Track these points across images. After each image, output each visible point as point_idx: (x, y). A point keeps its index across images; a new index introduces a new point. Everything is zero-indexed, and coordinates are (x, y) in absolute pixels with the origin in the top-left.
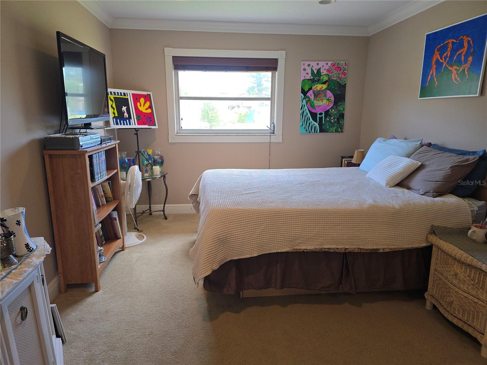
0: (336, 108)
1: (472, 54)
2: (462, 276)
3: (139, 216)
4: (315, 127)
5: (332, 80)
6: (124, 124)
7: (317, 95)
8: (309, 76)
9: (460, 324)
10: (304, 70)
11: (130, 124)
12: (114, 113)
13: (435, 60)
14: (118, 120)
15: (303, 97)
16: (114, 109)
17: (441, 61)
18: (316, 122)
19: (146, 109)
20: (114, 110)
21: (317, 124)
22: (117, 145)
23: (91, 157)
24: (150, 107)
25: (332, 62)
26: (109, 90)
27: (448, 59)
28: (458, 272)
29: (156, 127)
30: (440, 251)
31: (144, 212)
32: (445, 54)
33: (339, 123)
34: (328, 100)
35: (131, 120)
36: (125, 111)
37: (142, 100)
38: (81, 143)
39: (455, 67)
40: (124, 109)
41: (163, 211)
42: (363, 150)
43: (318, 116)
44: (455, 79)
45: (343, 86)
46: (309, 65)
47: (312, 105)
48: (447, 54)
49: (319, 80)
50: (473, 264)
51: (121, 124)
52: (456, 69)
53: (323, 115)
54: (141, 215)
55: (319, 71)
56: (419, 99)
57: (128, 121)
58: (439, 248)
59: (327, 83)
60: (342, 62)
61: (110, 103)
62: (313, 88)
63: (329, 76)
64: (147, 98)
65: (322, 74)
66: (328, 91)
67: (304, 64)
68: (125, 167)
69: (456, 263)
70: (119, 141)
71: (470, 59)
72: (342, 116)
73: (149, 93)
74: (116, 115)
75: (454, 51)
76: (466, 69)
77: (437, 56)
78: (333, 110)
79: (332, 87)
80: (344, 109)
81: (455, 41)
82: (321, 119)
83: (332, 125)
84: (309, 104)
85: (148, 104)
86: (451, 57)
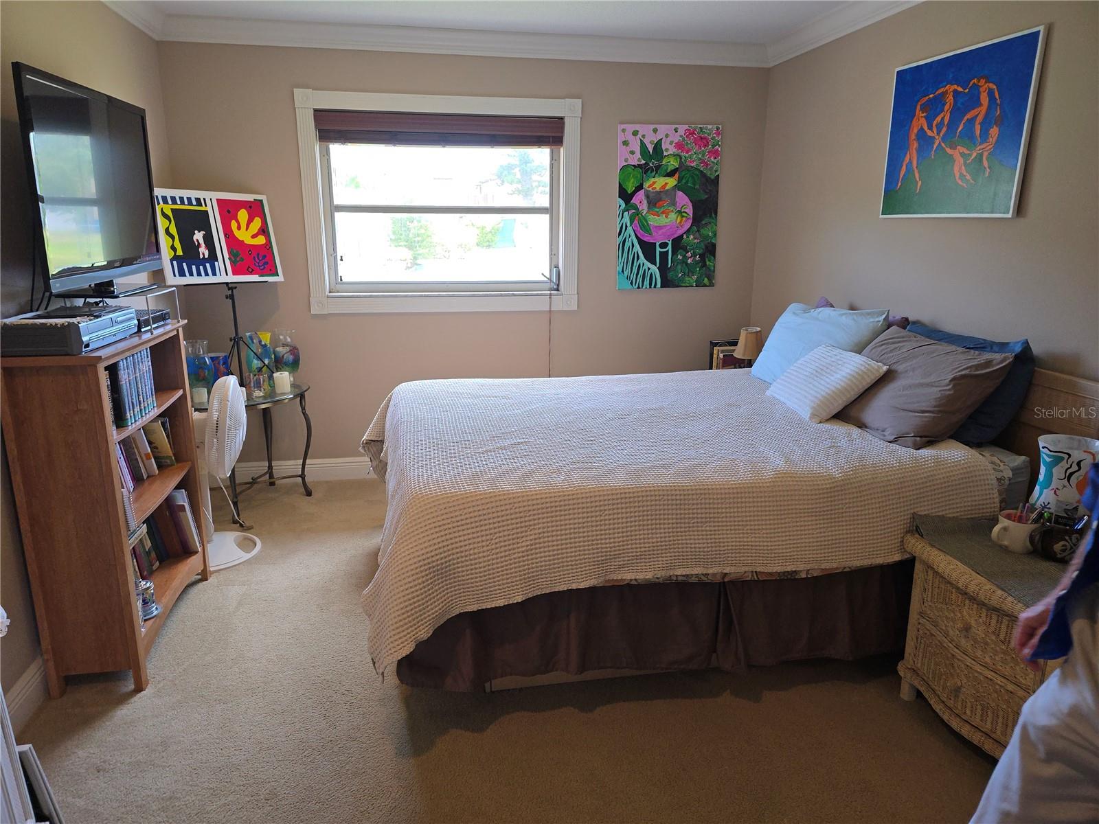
0: (698, 231)
1: (1000, 122)
2: (979, 631)
3: (241, 493)
4: (651, 275)
5: (688, 169)
6: (199, 274)
7: (655, 201)
8: (636, 159)
9: (976, 738)
10: (625, 143)
11: (214, 274)
12: (173, 248)
13: (916, 131)
14: (184, 264)
15: (623, 206)
16: (173, 238)
17: (929, 133)
18: (654, 263)
19: (254, 236)
20: (173, 241)
21: (655, 269)
22: (180, 330)
23: (113, 370)
24: (264, 231)
25: (686, 127)
26: (158, 192)
27: (945, 129)
28: (973, 623)
29: (280, 278)
30: (931, 573)
31: (254, 481)
32: (939, 119)
33: (704, 265)
34: (680, 212)
35: (216, 263)
36: (201, 241)
37: (243, 215)
38: (85, 339)
39: (960, 149)
40: (199, 236)
41: (302, 476)
42: (759, 329)
43: (658, 249)
44: (962, 176)
45: (712, 181)
46: (635, 133)
47: (644, 226)
48: (943, 118)
49: (658, 167)
50: (1006, 609)
51: (191, 274)
52: (962, 154)
53: (669, 247)
54: (249, 488)
55: (658, 146)
56: (881, 216)
57: (208, 265)
58: (929, 567)
59: (677, 175)
60: (710, 127)
61: (162, 224)
62: (646, 185)
63: (681, 158)
64: (255, 209)
65: (665, 154)
66: (680, 193)
67: (623, 131)
68: (206, 376)
69: (967, 601)
70: (186, 321)
71: (994, 132)
72: (711, 250)
73: (258, 197)
74: (180, 252)
75: (957, 112)
76: (986, 154)
77: (920, 121)
78: (692, 237)
79: (687, 182)
80: (715, 235)
81: (960, 89)
82: (664, 256)
83: (690, 271)
84: (636, 222)
85: (257, 223)
86: (952, 125)
